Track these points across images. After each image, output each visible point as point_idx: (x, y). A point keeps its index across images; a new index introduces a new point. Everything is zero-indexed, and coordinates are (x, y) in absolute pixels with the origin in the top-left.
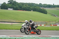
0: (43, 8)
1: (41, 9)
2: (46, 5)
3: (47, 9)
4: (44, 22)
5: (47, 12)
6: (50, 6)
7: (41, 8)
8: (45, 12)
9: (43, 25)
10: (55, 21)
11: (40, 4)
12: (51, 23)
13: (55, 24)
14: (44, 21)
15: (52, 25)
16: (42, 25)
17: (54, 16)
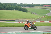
0: (24, 7)
1: (22, 8)
2: (26, 5)
3: (27, 8)
6: (29, 6)
7: (22, 7)
10: (35, 18)
11: (21, 4)
12: (31, 20)
13: (34, 21)
17: (34, 14)
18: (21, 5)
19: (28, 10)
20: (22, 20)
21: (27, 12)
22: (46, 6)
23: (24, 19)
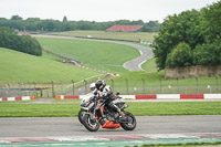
0: (26, 33)
1: (19, 38)
2: (36, 23)
3: (39, 37)
4: (32, 87)
5: (40, 47)
7: (20, 34)
8: (32, 49)
9: (28, 98)
10: (73, 82)
11: (15, 18)
12: (57, 88)
14: (30, 83)
15: (62, 97)
16: (24, 98)
17: (69, 61)
18: (16, 22)
19: (43, 47)
20: (17, 87)
21: (39, 54)
22: (123, 28)
23: (27, 86)
